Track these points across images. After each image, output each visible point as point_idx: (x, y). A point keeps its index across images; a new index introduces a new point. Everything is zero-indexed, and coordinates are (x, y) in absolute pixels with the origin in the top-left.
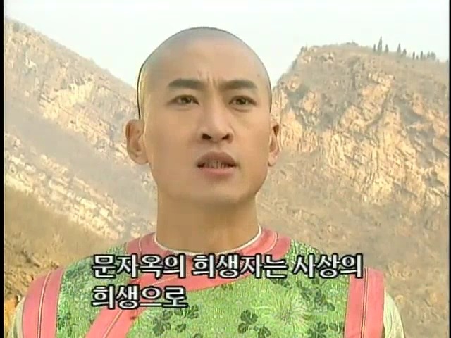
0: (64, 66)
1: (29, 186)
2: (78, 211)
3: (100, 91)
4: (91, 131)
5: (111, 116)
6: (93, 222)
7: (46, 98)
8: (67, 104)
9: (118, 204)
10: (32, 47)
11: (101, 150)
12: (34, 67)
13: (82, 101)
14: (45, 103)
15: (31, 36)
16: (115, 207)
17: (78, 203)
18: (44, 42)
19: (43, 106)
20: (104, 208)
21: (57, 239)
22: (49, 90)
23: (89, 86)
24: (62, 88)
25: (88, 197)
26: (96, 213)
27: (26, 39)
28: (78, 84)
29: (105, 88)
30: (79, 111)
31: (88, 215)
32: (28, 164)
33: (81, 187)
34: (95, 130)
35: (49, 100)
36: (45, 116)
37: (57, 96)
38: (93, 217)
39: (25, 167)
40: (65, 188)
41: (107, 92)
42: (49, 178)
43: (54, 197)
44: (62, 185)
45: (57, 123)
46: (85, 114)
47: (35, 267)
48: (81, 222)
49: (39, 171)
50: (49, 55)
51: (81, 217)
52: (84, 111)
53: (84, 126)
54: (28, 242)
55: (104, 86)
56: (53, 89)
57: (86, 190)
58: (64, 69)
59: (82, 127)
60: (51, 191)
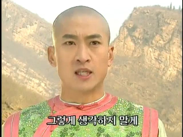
0: (24, 17)
1: (8, 72)
2: (31, 84)
3: (41, 28)
4: (36, 47)
5: (46, 40)
6: (38, 89)
7: (16, 32)
8: (26, 34)
9: (49, 81)
10: (9, 8)
11: (41, 56)
12: (10, 17)
13: (32, 33)
14: (15, 34)
15: (9, 3)
16: (48, 82)
17: (31, 80)
18: (14, 6)
19: (14, 35)
20: (43, 82)
21: (21, 97)
22: (17, 28)
23: (35, 26)
24: (23, 27)
25: (35, 77)
26: (39, 85)
27: (6, 4)
28: (30, 25)
29: (43, 27)
30: (31, 38)
31: (36, 86)
32: (8, 62)
33: (32, 73)
34: (39, 47)
35: (18, 33)
36: (15, 40)
37: (21, 31)
38: (38, 87)
39: (6, 63)
40: (25, 73)
41: (44, 29)
42: (17, 68)
43: (20, 77)
44: (24, 72)
45: (21, 43)
46: (34, 39)
47: (11, 110)
48: (32, 89)
49: (13, 65)
50: (17, 12)
51: (32, 87)
52: (33, 38)
53: (33, 45)
54: (8, 98)
55: (42, 26)
56: (19, 28)
57: (34, 74)
58: (24, 18)
59: (32, 45)
60: (18, 75)
